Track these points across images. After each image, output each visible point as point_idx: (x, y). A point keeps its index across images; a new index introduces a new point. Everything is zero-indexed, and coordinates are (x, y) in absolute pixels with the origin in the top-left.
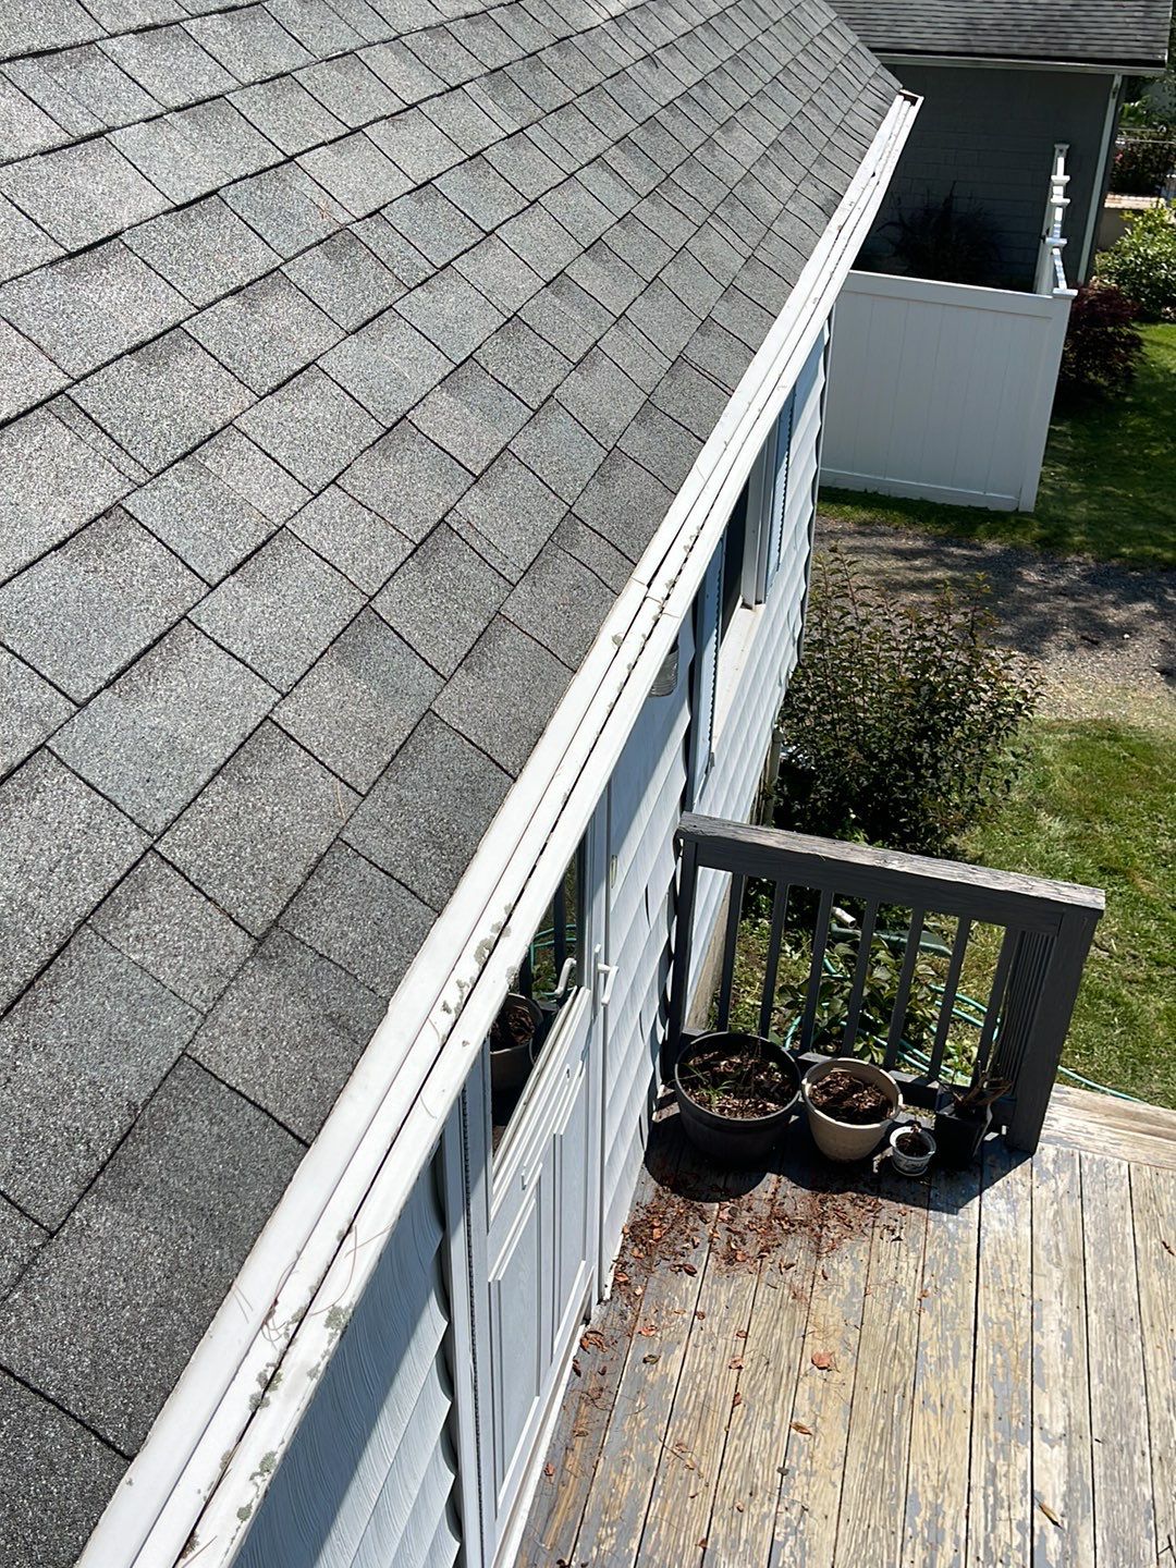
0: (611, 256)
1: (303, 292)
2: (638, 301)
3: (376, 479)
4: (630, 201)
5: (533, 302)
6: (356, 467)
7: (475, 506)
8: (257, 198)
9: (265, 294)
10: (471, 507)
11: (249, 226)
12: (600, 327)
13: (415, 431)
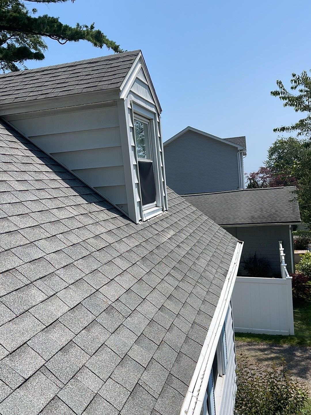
0: (174, 298)
1: (101, 325)
2: (182, 309)
3: (120, 374)
4: (177, 283)
5: (156, 315)
6: (115, 371)
7: (146, 377)
8: (90, 302)
9: (92, 327)
10: (145, 377)
11: (88, 310)
12: (173, 318)
13: (129, 357)
